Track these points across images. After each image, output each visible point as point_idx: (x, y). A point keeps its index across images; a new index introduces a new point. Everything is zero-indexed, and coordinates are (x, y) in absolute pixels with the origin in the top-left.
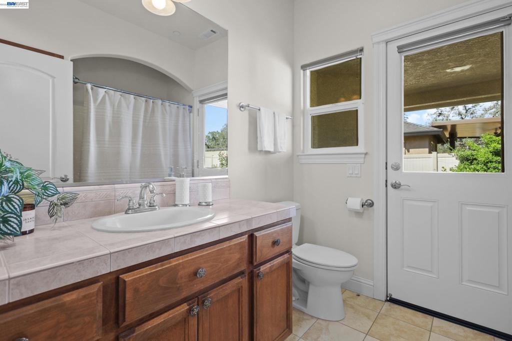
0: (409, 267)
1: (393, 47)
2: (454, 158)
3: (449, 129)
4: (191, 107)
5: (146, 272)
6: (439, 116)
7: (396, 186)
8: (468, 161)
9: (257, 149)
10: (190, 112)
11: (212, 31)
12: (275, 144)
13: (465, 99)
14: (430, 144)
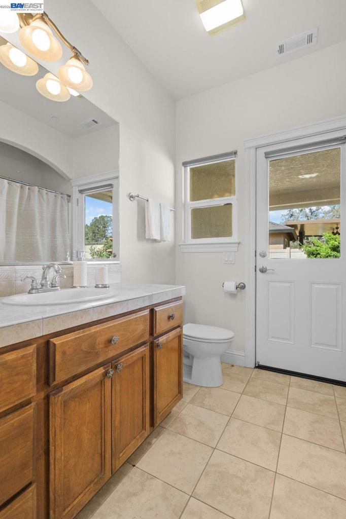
0: (273, 337)
1: (261, 152)
2: (303, 253)
3: (299, 228)
4: (70, 196)
5: (71, 337)
6: (291, 217)
7: (263, 271)
8: (313, 254)
9: (145, 237)
10: (68, 202)
11: (93, 121)
12: (161, 233)
13: (312, 202)
14: (285, 240)
